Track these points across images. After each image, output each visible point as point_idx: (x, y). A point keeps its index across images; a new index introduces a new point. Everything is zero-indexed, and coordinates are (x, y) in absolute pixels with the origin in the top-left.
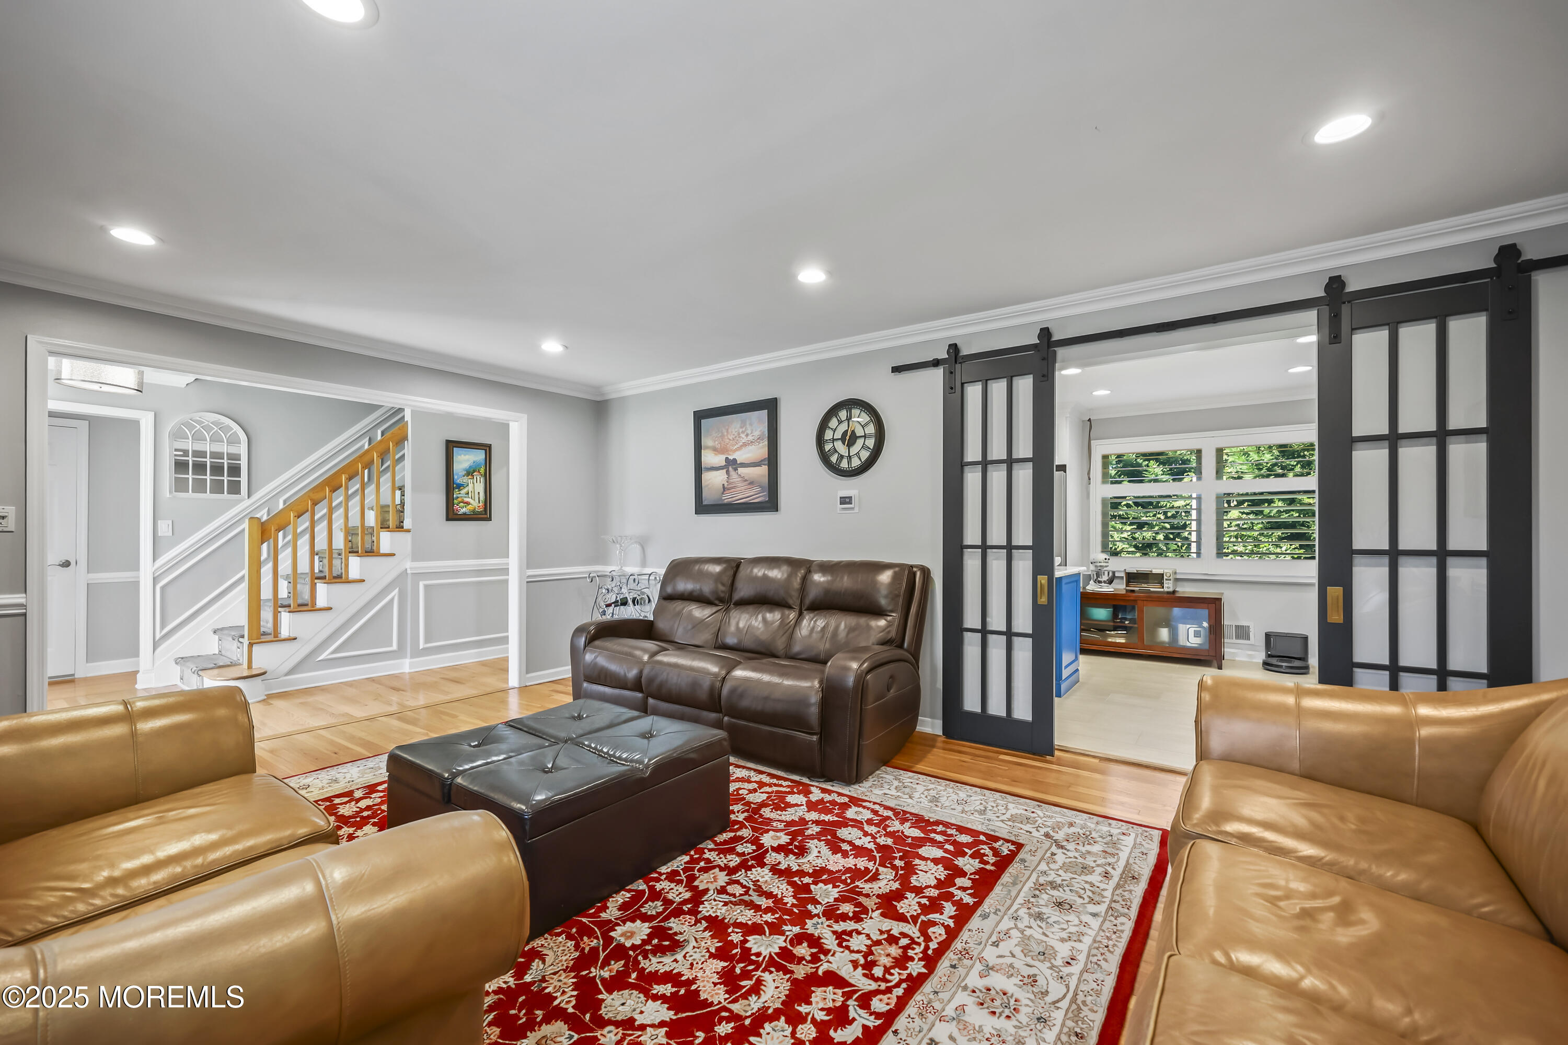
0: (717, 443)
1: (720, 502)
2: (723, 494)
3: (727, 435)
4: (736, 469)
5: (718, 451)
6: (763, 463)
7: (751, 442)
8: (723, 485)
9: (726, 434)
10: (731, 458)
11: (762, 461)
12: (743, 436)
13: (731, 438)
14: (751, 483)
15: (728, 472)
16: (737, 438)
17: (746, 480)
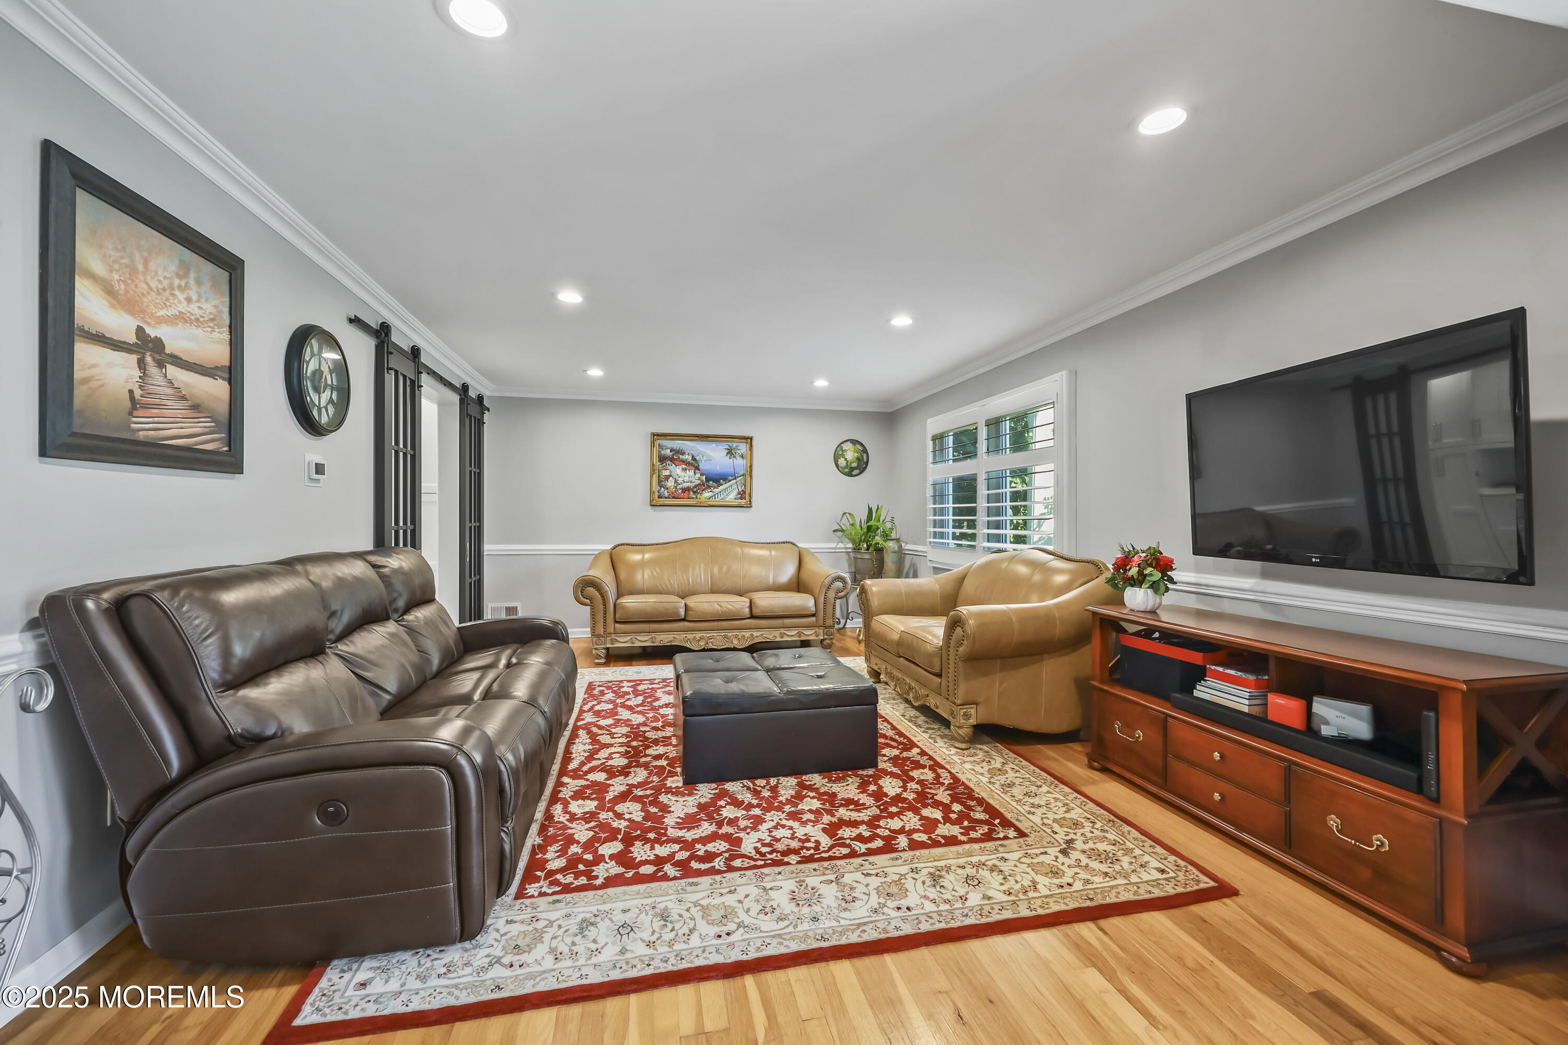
0: (116, 277)
1: (127, 435)
2: (130, 414)
3: (144, 274)
4: (161, 365)
5: (119, 302)
6: (219, 373)
7: (197, 320)
8: (131, 392)
9: (140, 267)
10: (152, 332)
11: (216, 368)
12: (181, 296)
13: (153, 284)
14: (196, 407)
15: (141, 364)
16: (167, 294)
17: (183, 398)
